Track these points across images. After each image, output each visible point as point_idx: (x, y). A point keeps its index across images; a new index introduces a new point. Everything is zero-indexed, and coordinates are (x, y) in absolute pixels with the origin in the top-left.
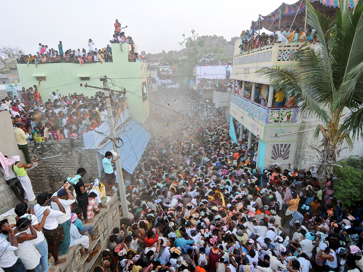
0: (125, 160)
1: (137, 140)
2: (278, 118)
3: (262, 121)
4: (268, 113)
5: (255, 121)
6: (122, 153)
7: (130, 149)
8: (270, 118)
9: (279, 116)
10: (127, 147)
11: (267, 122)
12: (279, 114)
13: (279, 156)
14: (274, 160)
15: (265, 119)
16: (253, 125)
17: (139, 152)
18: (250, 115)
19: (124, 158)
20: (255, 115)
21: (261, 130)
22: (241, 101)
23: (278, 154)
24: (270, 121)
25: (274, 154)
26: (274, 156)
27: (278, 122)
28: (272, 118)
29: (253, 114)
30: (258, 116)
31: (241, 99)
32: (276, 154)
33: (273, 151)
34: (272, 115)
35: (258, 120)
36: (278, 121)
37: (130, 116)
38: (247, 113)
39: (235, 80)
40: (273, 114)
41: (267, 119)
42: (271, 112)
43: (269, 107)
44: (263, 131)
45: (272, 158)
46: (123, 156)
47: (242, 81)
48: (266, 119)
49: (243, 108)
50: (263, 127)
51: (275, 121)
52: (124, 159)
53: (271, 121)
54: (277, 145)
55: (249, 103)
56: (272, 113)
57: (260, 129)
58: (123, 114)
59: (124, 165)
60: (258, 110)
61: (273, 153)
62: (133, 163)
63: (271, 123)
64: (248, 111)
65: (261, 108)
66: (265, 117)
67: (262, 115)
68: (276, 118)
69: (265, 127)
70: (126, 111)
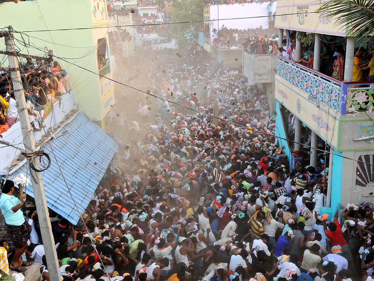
0: (62, 195)
1: (89, 155)
2: (366, 103)
3: (335, 110)
4: (345, 93)
5: (322, 110)
6: (56, 182)
7: (73, 174)
8: (349, 103)
9: (368, 98)
10: (67, 169)
11: (344, 112)
12: (366, 94)
13: (370, 179)
14: (360, 187)
15: (340, 106)
16: (318, 119)
17: (92, 179)
18: (313, 98)
19: (60, 192)
20: (321, 99)
21: (333, 129)
22: (294, 71)
23: (368, 174)
24: (350, 110)
25: (360, 176)
26: (360, 180)
27: (367, 112)
28: (354, 103)
29: (318, 96)
30: (327, 100)
31: (295, 67)
32: (364, 176)
33: (358, 170)
34: (354, 96)
35: (327, 108)
36: (365, 110)
37: (75, 108)
38: (307, 95)
39: (282, 30)
40: (356, 95)
41: (344, 107)
42: (352, 91)
43: (348, 81)
44: (337, 129)
45: (358, 183)
46: (58, 188)
47: (295, 32)
48: (342, 106)
49: (299, 85)
50: (337, 122)
51: (361, 109)
52: (60, 194)
53: (353, 109)
54: (367, 157)
55: (310, 74)
56: (354, 93)
57: (331, 126)
58: (60, 104)
59: (60, 207)
60: (326, 89)
61: (358, 173)
62: (80, 202)
63: (352, 113)
64: (308, 90)
65: (332, 84)
66: (341, 103)
67: (333, 98)
68: (361, 103)
69: (341, 122)
70: (65, 98)
